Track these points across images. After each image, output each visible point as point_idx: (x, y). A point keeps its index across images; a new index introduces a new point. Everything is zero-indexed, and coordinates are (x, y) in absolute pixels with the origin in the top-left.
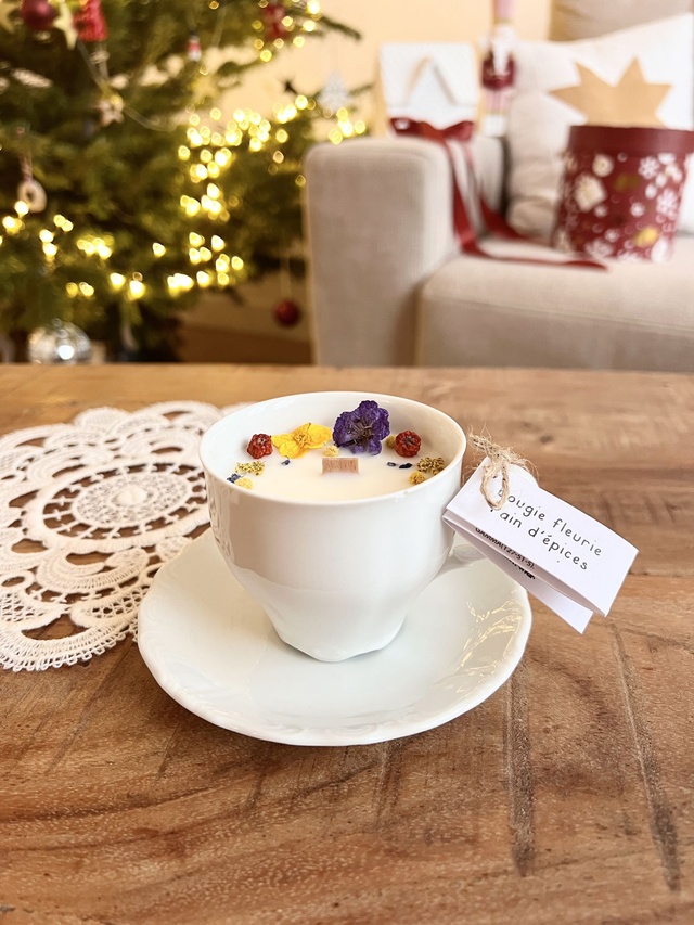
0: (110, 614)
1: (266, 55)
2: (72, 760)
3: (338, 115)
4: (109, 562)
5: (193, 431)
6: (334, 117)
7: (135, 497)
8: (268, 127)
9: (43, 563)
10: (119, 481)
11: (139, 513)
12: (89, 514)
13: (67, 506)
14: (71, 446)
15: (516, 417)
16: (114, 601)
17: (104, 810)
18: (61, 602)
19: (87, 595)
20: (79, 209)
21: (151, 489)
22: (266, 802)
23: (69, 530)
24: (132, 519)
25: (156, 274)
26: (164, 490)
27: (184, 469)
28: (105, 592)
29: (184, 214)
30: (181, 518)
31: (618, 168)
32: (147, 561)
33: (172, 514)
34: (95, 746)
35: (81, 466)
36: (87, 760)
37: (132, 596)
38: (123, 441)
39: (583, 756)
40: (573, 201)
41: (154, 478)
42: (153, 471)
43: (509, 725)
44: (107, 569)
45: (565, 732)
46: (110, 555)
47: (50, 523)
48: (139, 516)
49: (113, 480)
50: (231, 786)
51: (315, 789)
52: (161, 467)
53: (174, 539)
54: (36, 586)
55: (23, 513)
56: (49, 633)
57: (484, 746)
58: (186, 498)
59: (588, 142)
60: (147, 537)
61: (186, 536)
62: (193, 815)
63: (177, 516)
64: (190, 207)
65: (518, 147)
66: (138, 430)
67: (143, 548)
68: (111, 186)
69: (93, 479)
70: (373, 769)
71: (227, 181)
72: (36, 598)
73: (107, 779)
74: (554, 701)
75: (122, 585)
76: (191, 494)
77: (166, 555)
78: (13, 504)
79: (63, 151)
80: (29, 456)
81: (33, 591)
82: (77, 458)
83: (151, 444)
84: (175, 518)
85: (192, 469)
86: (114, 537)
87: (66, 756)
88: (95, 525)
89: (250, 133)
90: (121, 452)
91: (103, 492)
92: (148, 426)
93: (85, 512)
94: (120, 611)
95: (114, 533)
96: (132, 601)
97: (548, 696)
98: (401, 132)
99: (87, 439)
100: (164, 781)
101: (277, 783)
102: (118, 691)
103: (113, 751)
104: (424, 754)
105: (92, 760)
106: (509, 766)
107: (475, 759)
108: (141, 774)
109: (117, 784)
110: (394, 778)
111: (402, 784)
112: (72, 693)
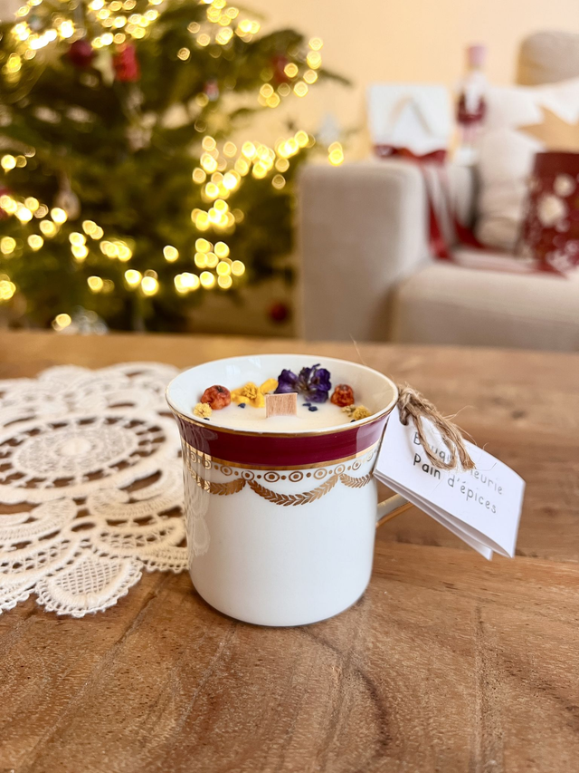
0: (20, 569)
3: (329, 149)
4: (35, 513)
7: (77, 450)
8: (274, 157)
10: (68, 433)
11: (79, 464)
12: (29, 463)
13: (8, 454)
15: (486, 392)
16: (27, 556)
21: (97, 441)
23: (5, 479)
24: (71, 470)
26: (110, 443)
27: (134, 423)
28: (20, 545)
29: (194, 228)
30: (119, 471)
31: (578, 189)
32: (75, 513)
33: (112, 467)
40: (536, 218)
42: (103, 424)
43: (478, 769)
44: (31, 520)
46: (37, 505)
48: (79, 467)
49: (61, 432)
52: (111, 421)
53: (109, 491)
58: (131, 451)
59: (550, 165)
60: (80, 488)
61: (122, 489)
63: (117, 468)
64: (201, 220)
65: (488, 173)
66: (98, 387)
67: (74, 500)
69: (41, 430)
74: (538, 736)
75: (41, 539)
76: (136, 447)
77: (96, 508)
79: (97, 170)
83: (108, 399)
84: (114, 471)
86: (48, 487)
88: (31, 474)
90: (77, 406)
91: (48, 442)
93: (25, 461)
94: (30, 568)
95: (49, 483)
96: (47, 556)
97: (530, 728)
98: (383, 157)
99: (48, 393)
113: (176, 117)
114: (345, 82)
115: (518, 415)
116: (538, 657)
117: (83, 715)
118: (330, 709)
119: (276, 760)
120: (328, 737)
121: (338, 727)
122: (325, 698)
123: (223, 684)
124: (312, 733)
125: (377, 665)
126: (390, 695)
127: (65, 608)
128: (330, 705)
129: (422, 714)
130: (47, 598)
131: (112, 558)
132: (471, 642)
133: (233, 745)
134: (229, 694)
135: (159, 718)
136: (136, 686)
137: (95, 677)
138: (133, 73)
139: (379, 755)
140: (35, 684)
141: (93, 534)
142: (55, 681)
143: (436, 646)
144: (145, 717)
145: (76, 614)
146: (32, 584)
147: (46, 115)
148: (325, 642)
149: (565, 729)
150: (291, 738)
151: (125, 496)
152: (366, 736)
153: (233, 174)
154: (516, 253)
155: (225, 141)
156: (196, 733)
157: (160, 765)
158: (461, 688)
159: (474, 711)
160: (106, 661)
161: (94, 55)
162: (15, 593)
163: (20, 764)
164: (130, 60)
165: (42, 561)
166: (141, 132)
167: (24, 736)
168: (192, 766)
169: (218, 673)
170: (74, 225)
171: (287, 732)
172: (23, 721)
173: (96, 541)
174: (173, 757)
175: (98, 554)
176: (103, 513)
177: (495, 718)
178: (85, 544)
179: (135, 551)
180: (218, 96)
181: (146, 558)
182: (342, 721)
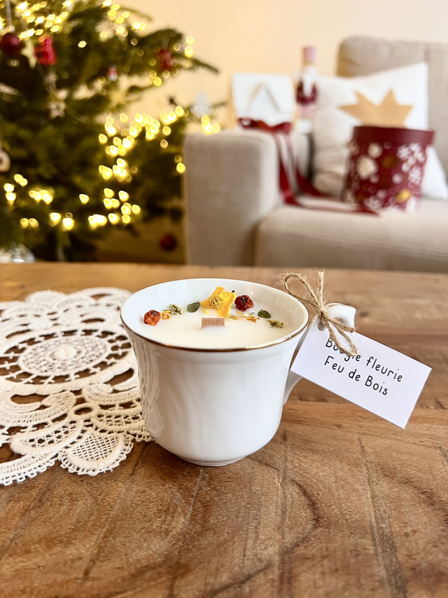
0: (44, 444)
1: (158, 82)
2: (8, 564)
3: (202, 119)
4: (45, 402)
5: (112, 308)
6: (199, 121)
7: (67, 354)
8: (159, 124)
10: (56, 341)
11: (70, 365)
12: (31, 365)
13: (15, 359)
14: (21, 316)
16: (47, 434)
18: (3, 434)
19: (25, 428)
20: (32, 172)
21: (80, 347)
23: (15, 377)
24: (65, 370)
25: (81, 214)
26: (90, 349)
27: (105, 334)
28: (40, 426)
29: (102, 178)
30: (101, 370)
31: (385, 153)
32: (74, 401)
33: (95, 367)
34: (28, 552)
35: (28, 331)
36: (21, 564)
37: (62, 429)
38: (60, 314)
39: (441, 556)
40: (356, 173)
41: (83, 340)
42: (82, 335)
43: (375, 530)
44: (43, 407)
45: (422, 536)
46: (46, 396)
48: (70, 368)
49: (51, 341)
50: (148, 588)
51: (220, 590)
52: (88, 332)
53: (97, 385)
57: (359, 549)
58: (107, 355)
59: (365, 136)
60: (75, 383)
61: (106, 383)
63: (99, 368)
64: (105, 173)
65: (319, 140)
66: (72, 306)
67: (72, 391)
68: (54, 156)
69: (36, 340)
70: (268, 571)
71: (131, 157)
73: (37, 581)
74: (408, 509)
75: (54, 421)
76: (110, 352)
77: (90, 397)
79: (23, 133)
82: (26, 325)
83: (82, 316)
84: (98, 370)
85: (112, 334)
86: (50, 383)
88: (36, 373)
89: (146, 128)
90: (59, 322)
91: (43, 349)
92: (79, 303)
93: (29, 364)
94: (51, 442)
95: (50, 379)
96: (62, 433)
97: (402, 505)
98: (245, 127)
99: (35, 312)
100: (88, 584)
101: (187, 585)
102: (49, 503)
103: (43, 556)
104: (310, 556)
105: (24, 564)
106: (382, 567)
107: (353, 561)
108: (68, 577)
109: (47, 587)
110: (287, 579)
111: (295, 585)
112: (10, 505)
113: (83, 93)
114: (214, 70)
116: (399, 465)
117: (122, 520)
118: (280, 504)
119: (253, 535)
120: (282, 520)
121: (287, 513)
122: (275, 498)
123: (208, 494)
124: (272, 518)
125: (304, 476)
126: (315, 493)
128: (279, 501)
129: (337, 502)
130: (68, 464)
131: (110, 433)
132: (358, 459)
133: (224, 529)
134: (214, 500)
135: (173, 517)
136: (152, 500)
137: (123, 496)
138: (52, 58)
139: (315, 527)
140: (83, 503)
141: (92, 415)
142: (96, 501)
143: (338, 463)
144: (163, 517)
145: (91, 473)
146: (55, 454)
148: (267, 465)
149: (422, 504)
150: (259, 522)
151: (110, 388)
152: (305, 517)
153: (129, 138)
154: (342, 199)
156: (199, 524)
157: (181, 544)
158: (357, 486)
159: (367, 498)
160: (127, 486)
162: (45, 460)
163: (89, 553)
164: (49, 49)
165: (59, 437)
166: (58, 103)
167: (86, 536)
168: (202, 543)
169: (204, 488)
171: (257, 519)
172: (83, 527)
173: (95, 421)
174: (188, 539)
175: (99, 430)
176: (96, 400)
177: (380, 501)
178: (87, 423)
179: (125, 427)
180: (116, 77)
181: (134, 432)
182: (289, 510)
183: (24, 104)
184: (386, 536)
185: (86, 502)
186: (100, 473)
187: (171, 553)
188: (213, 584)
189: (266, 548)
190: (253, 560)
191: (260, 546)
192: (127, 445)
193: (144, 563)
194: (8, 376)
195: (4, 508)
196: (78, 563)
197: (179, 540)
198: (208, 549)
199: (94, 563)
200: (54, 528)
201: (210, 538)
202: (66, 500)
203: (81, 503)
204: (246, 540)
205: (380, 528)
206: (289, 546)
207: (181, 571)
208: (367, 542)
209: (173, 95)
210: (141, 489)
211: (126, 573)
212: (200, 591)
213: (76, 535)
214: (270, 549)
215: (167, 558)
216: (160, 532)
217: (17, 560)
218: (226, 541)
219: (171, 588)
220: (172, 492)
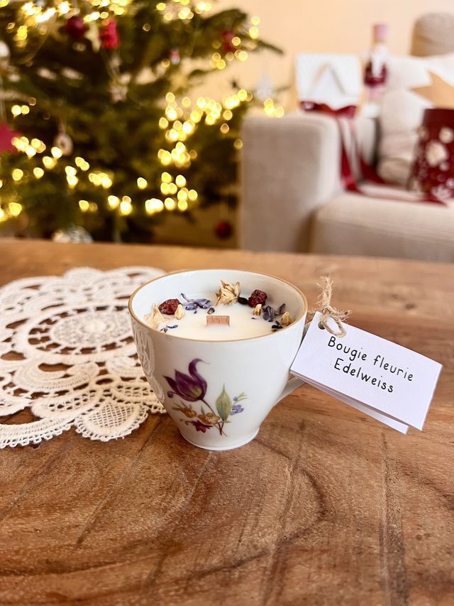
0: (62, 409)
1: (221, 65)
2: (8, 525)
3: (265, 104)
4: (69, 371)
7: (97, 328)
8: (221, 109)
9: (21, 368)
10: (88, 316)
11: (98, 338)
13: (47, 330)
14: (58, 291)
15: (387, 290)
16: (67, 400)
17: (25, 572)
18: (27, 398)
19: (47, 394)
20: (93, 156)
21: (110, 322)
22: (165, 580)
23: (45, 347)
24: (93, 342)
25: (139, 199)
26: (119, 324)
28: (62, 393)
29: (160, 163)
30: (128, 343)
32: (98, 372)
33: (122, 341)
34: (28, 515)
35: (62, 305)
36: (20, 526)
37: (81, 397)
38: (95, 290)
40: (425, 160)
41: (113, 315)
42: (113, 311)
43: (385, 530)
44: (67, 376)
45: (436, 540)
46: (71, 366)
47: (32, 341)
48: (98, 341)
49: (83, 315)
50: (136, 562)
51: (209, 572)
53: (121, 358)
54: (11, 385)
55: (14, 333)
56: (13, 420)
57: (363, 547)
59: (436, 120)
60: (100, 355)
61: (130, 357)
62: (100, 585)
63: (125, 342)
64: (165, 158)
65: (387, 125)
66: (107, 283)
67: (97, 363)
68: (115, 141)
69: (69, 314)
70: (262, 559)
71: (190, 143)
72: (9, 393)
73: (32, 544)
74: (424, 511)
75: (75, 389)
77: (113, 369)
78: (9, 326)
79: (86, 117)
80: (28, 296)
81: (8, 388)
82: (61, 299)
83: (116, 293)
84: (124, 344)
86: (77, 354)
87: (4, 521)
88: (64, 344)
89: (207, 113)
90: (94, 297)
91: (74, 322)
92: (115, 281)
93: (59, 335)
94: (70, 408)
95: (77, 351)
96: (81, 401)
97: (419, 506)
98: (307, 110)
99: (71, 287)
100: (80, 552)
101: (176, 564)
102: (56, 470)
103: (43, 521)
104: (308, 549)
105: (24, 526)
106: (385, 568)
107: (354, 558)
108: (62, 543)
109: (39, 550)
110: (280, 569)
111: (287, 576)
112: (20, 469)
113: (146, 77)
114: (278, 51)
115: (410, 307)
116: (424, 464)
117: (123, 493)
118: (286, 493)
119: (253, 522)
120: (286, 509)
121: (292, 504)
122: (282, 487)
123: (213, 477)
124: (275, 506)
125: (316, 467)
126: (325, 485)
127: (96, 436)
128: (286, 491)
129: (347, 497)
130: (83, 429)
131: (126, 403)
132: (379, 454)
133: (224, 512)
134: (218, 483)
135: (174, 496)
136: (156, 477)
137: (128, 471)
138: (115, 41)
139: (320, 520)
140: (89, 474)
141: (112, 386)
142: (101, 473)
143: (356, 457)
144: (164, 495)
145: (103, 439)
146: (72, 419)
147: (45, 73)
148: (280, 453)
149: (442, 508)
150: (261, 509)
151: (133, 362)
152: (311, 509)
153: (190, 122)
154: (408, 187)
155: (184, 96)
156: (199, 505)
157: (177, 523)
158: (372, 482)
159: (381, 496)
160: (134, 461)
161: (86, 28)
162: (61, 425)
163: (86, 522)
164: (113, 32)
165: (78, 404)
166: (119, 88)
167: (86, 506)
168: (199, 524)
169: (210, 470)
170: (68, 160)
171: (259, 506)
172: (84, 496)
173: (114, 391)
174: (186, 519)
175: (116, 400)
176: (118, 372)
177: (395, 500)
178: (107, 393)
179: (142, 398)
180: (179, 60)
181: (150, 403)
182: (294, 500)
183: (89, 89)
184: (396, 536)
185: (91, 473)
186: (111, 440)
187: (166, 530)
188: (203, 566)
189: (263, 536)
190: (248, 546)
191: (258, 534)
192: (141, 415)
193: (138, 537)
194: (39, 346)
195: (14, 472)
196: (73, 531)
197: (176, 518)
198: (204, 531)
199: (89, 532)
200: (57, 494)
201: (208, 520)
202: (73, 470)
203: (86, 473)
204: (244, 526)
205: (389, 528)
206: (288, 536)
207: (173, 549)
208: (373, 541)
209: (236, 78)
210: (147, 465)
211: (119, 545)
212: (187, 571)
213: (77, 504)
214: (268, 537)
215: (161, 534)
216: (159, 509)
217: (17, 522)
218: (223, 525)
219: (160, 564)
220: (177, 471)
